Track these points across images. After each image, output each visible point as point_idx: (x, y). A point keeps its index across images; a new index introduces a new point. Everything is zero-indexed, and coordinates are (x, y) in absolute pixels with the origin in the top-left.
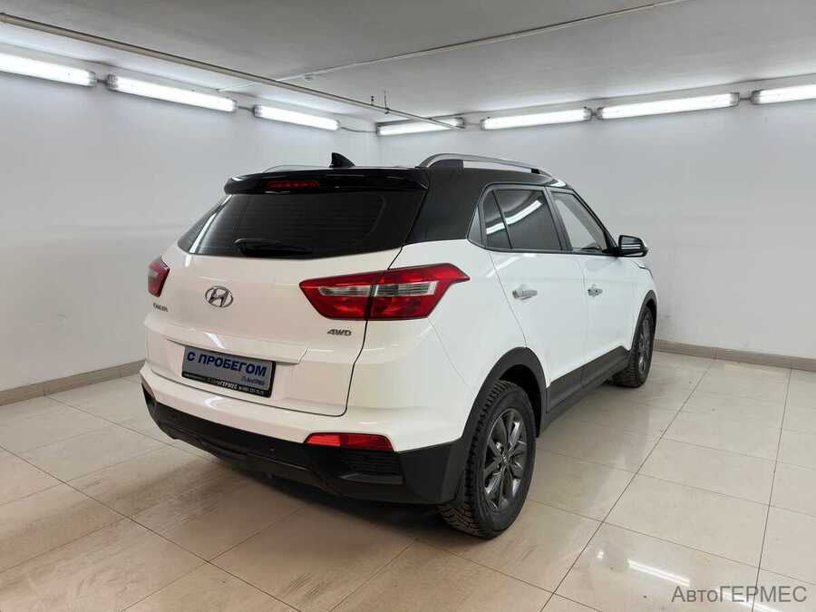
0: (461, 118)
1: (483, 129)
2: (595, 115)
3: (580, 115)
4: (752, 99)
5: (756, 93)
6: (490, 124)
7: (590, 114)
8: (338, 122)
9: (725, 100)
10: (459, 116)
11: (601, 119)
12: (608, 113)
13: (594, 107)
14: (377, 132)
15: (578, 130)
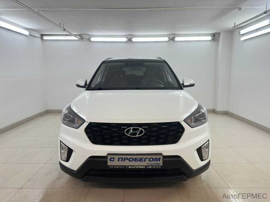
0: (81, 36)
1: (90, 41)
2: (130, 40)
3: (125, 39)
4: (173, 39)
5: (174, 38)
6: (93, 39)
7: (128, 40)
8: (29, 32)
9: (166, 39)
10: (80, 35)
11: (132, 41)
12: (134, 40)
13: (130, 37)
14: (42, 38)
15: (124, 44)
